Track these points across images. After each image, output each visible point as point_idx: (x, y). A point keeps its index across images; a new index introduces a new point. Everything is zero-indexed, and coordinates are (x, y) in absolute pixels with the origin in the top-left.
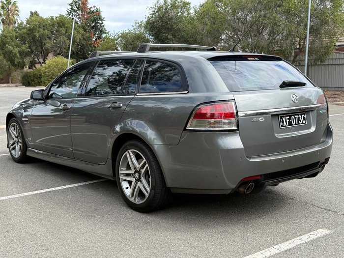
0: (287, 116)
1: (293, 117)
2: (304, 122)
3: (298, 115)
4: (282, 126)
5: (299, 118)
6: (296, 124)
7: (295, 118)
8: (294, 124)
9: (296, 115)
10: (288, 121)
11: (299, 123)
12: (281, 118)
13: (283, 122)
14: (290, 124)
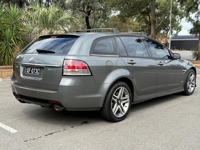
0: (30, 68)
1: (33, 69)
2: (38, 73)
3: (36, 68)
4: (26, 72)
5: (36, 70)
6: (33, 73)
7: (34, 70)
8: (32, 73)
9: (35, 68)
10: (30, 70)
11: (35, 73)
12: (27, 68)
13: (27, 70)
14: (30, 72)
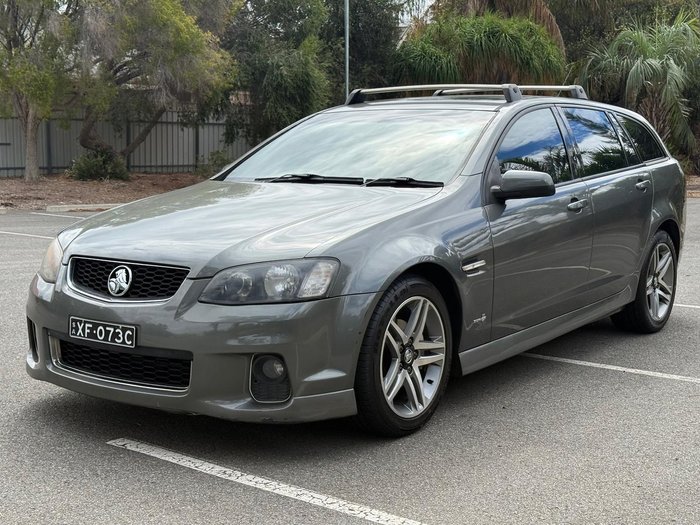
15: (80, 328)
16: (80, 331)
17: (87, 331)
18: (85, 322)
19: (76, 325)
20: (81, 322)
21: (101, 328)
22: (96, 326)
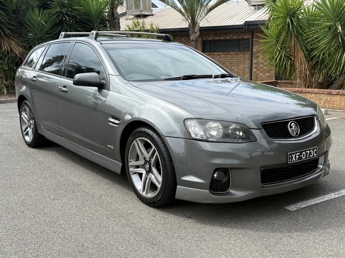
15: (294, 157)
16: (294, 158)
17: (297, 157)
18: (296, 153)
19: (292, 156)
20: (294, 154)
21: (304, 153)
22: (301, 153)
